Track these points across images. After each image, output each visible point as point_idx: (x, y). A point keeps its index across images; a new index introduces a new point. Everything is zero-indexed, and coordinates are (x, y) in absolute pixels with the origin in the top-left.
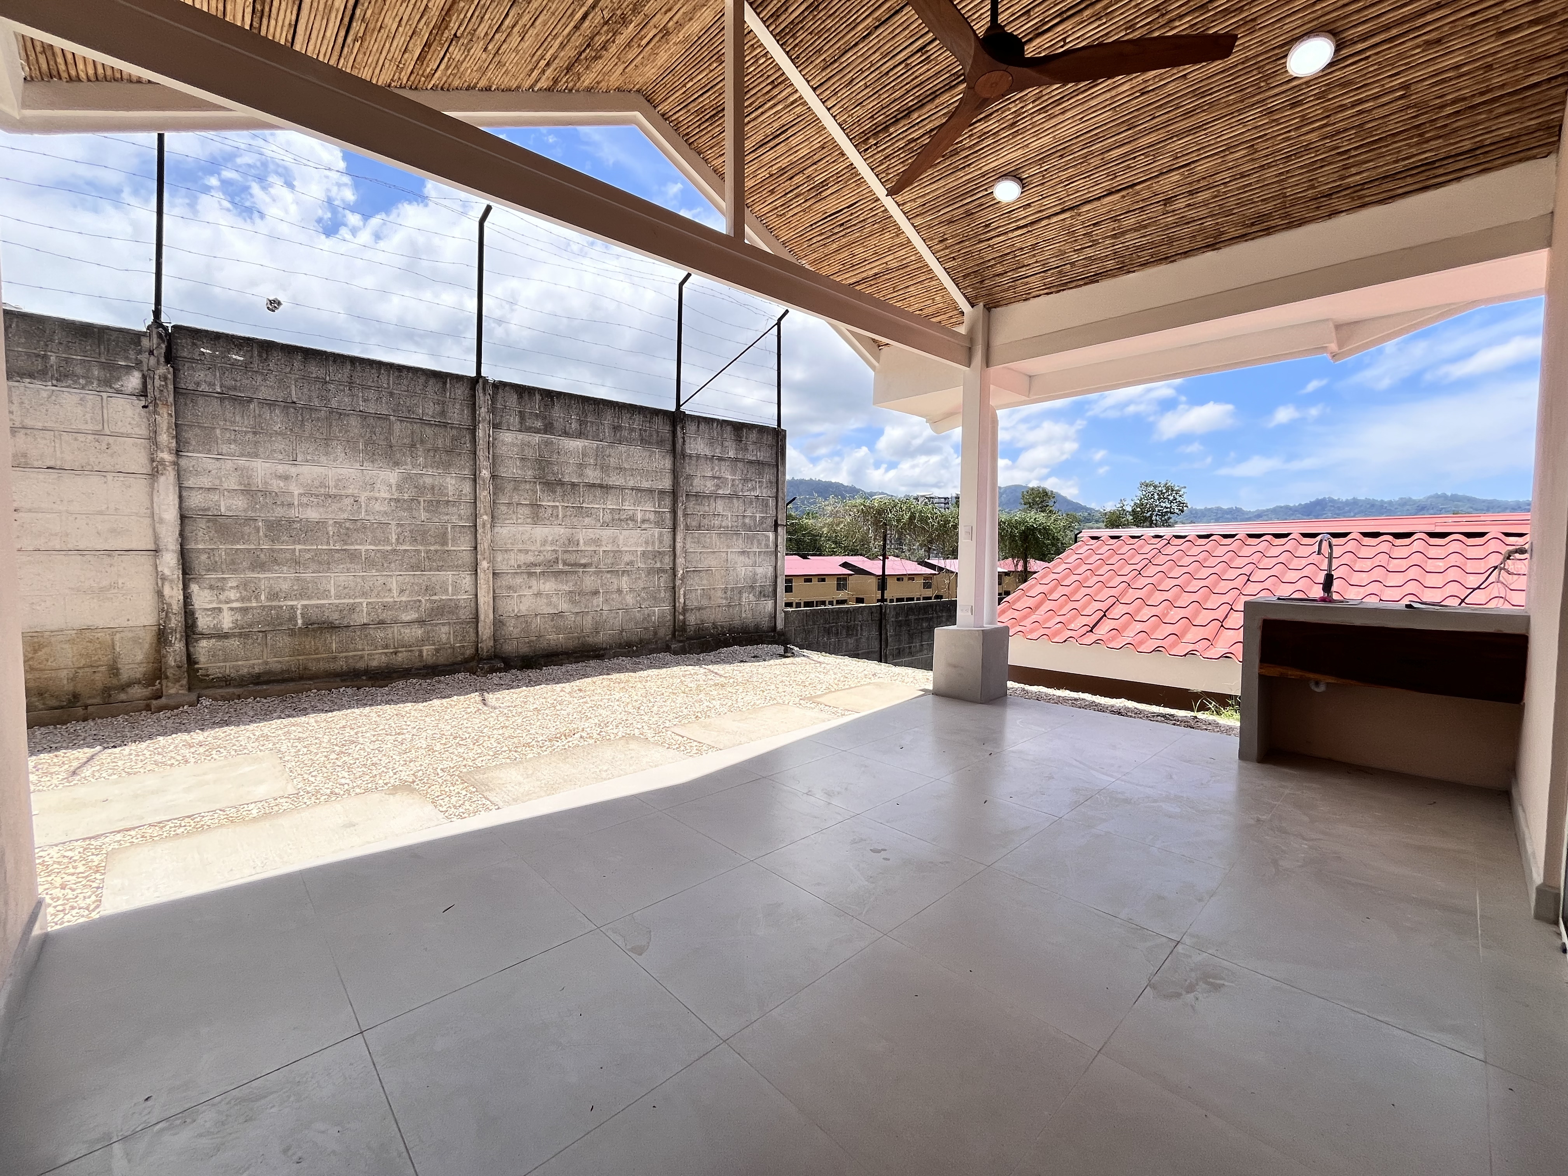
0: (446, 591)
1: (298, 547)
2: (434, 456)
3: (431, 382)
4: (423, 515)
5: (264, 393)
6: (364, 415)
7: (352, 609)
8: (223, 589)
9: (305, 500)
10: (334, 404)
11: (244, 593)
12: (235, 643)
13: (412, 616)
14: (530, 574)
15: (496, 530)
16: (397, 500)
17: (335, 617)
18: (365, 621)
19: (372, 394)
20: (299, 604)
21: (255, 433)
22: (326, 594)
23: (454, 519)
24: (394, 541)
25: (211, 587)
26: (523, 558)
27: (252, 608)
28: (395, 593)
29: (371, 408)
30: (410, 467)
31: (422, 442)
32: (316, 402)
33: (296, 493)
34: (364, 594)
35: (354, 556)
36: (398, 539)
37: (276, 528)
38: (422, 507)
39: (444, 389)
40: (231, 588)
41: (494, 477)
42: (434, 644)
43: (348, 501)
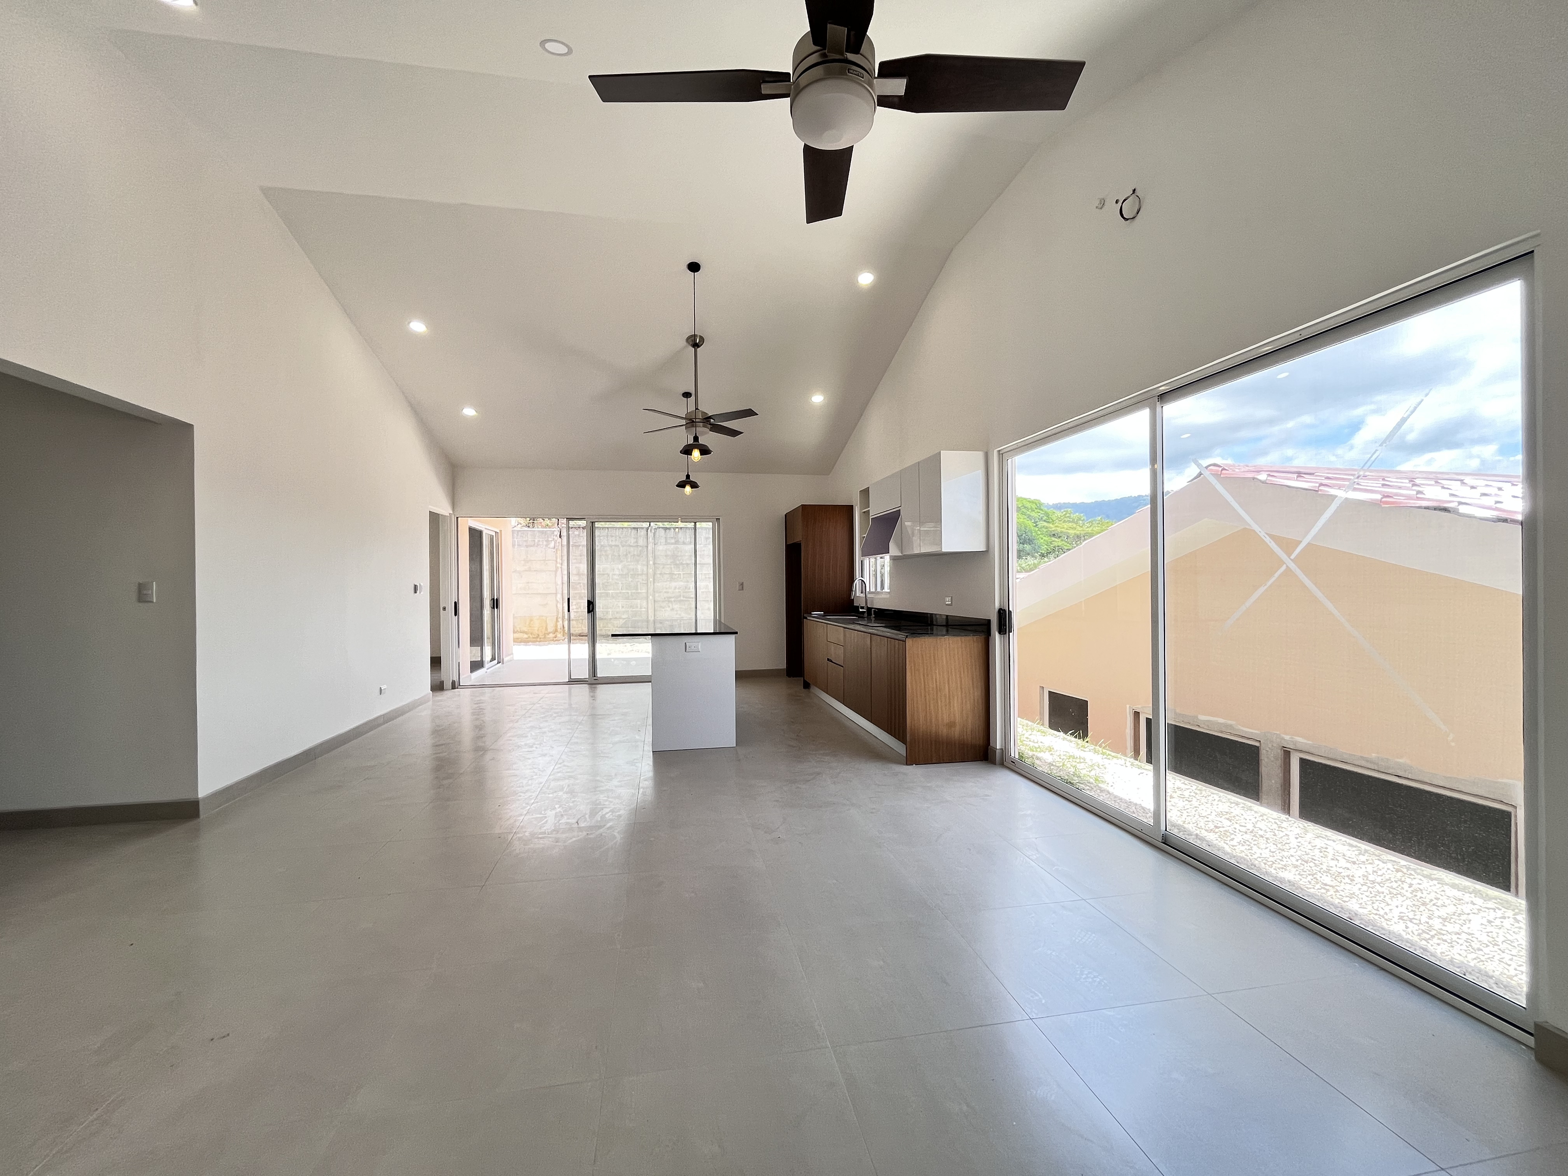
0: (637, 607)
2: (634, 558)
3: (633, 530)
4: (630, 580)
6: (611, 546)
10: (602, 543)
14: (669, 601)
15: (655, 584)
16: (622, 575)
18: (611, 617)
23: (641, 580)
24: (620, 589)
26: (666, 595)
30: (626, 563)
36: (621, 589)
38: (630, 576)
41: (654, 564)
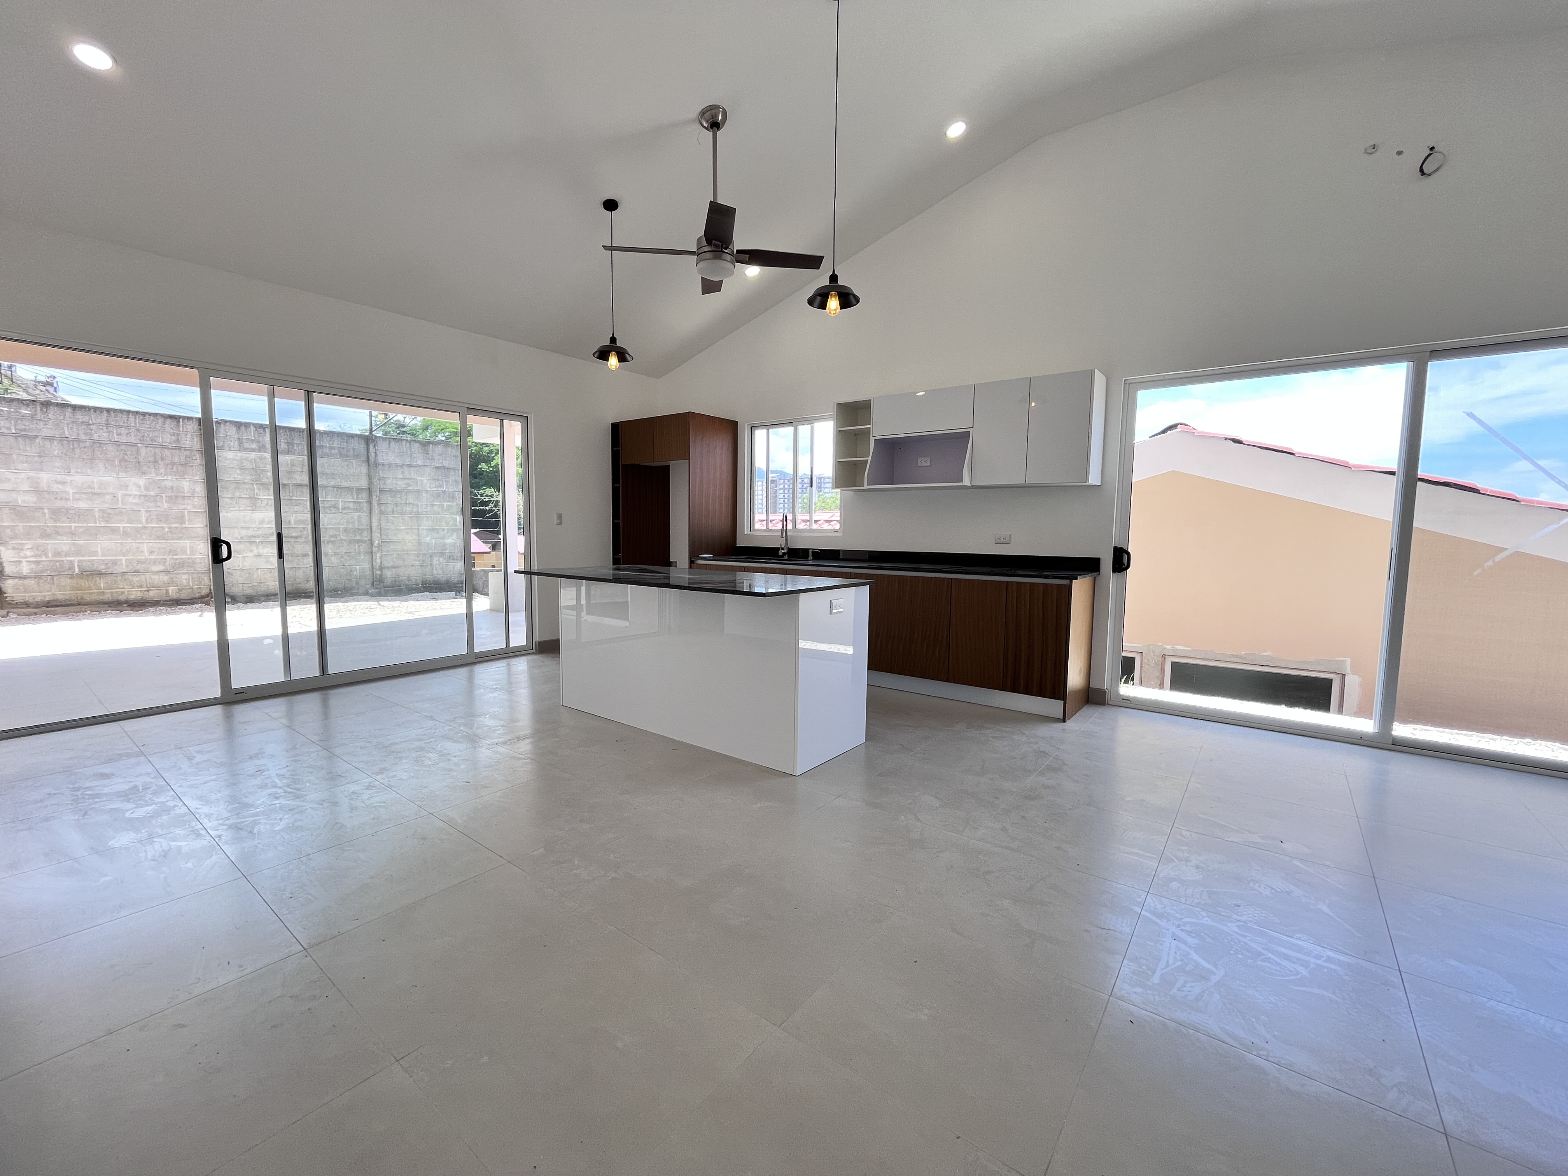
0: (185, 552)
1: (73, 525)
2: (172, 468)
3: (168, 421)
4: (166, 505)
5: (46, 432)
6: (118, 444)
7: (115, 563)
8: (22, 550)
9: (77, 496)
10: (96, 437)
11: (37, 552)
12: (30, 582)
13: (160, 568)
14: (251, 543)
16: (145, 496)
17: (102, 568)
18: (125, 571)
19: (123, 431)
20: (76, 559)
21: (40, 457)
22: (95, 553)
23: (190, 508)
24: (144, 521)
25: (14, 548)
26: (244, 532)
27: (42, 561)
28: (146, 554)
29: (124, 439)
30: (154, 475)
31: (162, 459)
32: (83, 437)
33: (71, 492)
34: (124, 555)
35: (114, 530)
36: (147, 520)
37: (56, 513)
38: (164, 501)
39: (178, 426)
40: (28, 549)
42: (177, 586)
43: (108, 497)
